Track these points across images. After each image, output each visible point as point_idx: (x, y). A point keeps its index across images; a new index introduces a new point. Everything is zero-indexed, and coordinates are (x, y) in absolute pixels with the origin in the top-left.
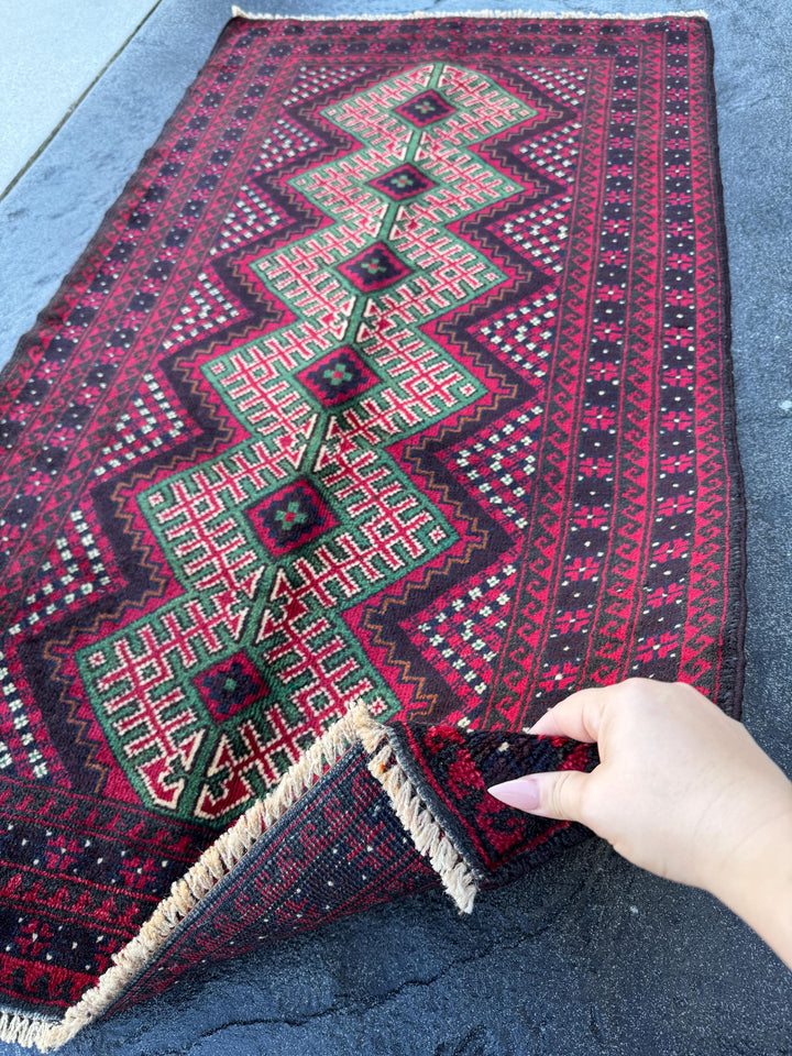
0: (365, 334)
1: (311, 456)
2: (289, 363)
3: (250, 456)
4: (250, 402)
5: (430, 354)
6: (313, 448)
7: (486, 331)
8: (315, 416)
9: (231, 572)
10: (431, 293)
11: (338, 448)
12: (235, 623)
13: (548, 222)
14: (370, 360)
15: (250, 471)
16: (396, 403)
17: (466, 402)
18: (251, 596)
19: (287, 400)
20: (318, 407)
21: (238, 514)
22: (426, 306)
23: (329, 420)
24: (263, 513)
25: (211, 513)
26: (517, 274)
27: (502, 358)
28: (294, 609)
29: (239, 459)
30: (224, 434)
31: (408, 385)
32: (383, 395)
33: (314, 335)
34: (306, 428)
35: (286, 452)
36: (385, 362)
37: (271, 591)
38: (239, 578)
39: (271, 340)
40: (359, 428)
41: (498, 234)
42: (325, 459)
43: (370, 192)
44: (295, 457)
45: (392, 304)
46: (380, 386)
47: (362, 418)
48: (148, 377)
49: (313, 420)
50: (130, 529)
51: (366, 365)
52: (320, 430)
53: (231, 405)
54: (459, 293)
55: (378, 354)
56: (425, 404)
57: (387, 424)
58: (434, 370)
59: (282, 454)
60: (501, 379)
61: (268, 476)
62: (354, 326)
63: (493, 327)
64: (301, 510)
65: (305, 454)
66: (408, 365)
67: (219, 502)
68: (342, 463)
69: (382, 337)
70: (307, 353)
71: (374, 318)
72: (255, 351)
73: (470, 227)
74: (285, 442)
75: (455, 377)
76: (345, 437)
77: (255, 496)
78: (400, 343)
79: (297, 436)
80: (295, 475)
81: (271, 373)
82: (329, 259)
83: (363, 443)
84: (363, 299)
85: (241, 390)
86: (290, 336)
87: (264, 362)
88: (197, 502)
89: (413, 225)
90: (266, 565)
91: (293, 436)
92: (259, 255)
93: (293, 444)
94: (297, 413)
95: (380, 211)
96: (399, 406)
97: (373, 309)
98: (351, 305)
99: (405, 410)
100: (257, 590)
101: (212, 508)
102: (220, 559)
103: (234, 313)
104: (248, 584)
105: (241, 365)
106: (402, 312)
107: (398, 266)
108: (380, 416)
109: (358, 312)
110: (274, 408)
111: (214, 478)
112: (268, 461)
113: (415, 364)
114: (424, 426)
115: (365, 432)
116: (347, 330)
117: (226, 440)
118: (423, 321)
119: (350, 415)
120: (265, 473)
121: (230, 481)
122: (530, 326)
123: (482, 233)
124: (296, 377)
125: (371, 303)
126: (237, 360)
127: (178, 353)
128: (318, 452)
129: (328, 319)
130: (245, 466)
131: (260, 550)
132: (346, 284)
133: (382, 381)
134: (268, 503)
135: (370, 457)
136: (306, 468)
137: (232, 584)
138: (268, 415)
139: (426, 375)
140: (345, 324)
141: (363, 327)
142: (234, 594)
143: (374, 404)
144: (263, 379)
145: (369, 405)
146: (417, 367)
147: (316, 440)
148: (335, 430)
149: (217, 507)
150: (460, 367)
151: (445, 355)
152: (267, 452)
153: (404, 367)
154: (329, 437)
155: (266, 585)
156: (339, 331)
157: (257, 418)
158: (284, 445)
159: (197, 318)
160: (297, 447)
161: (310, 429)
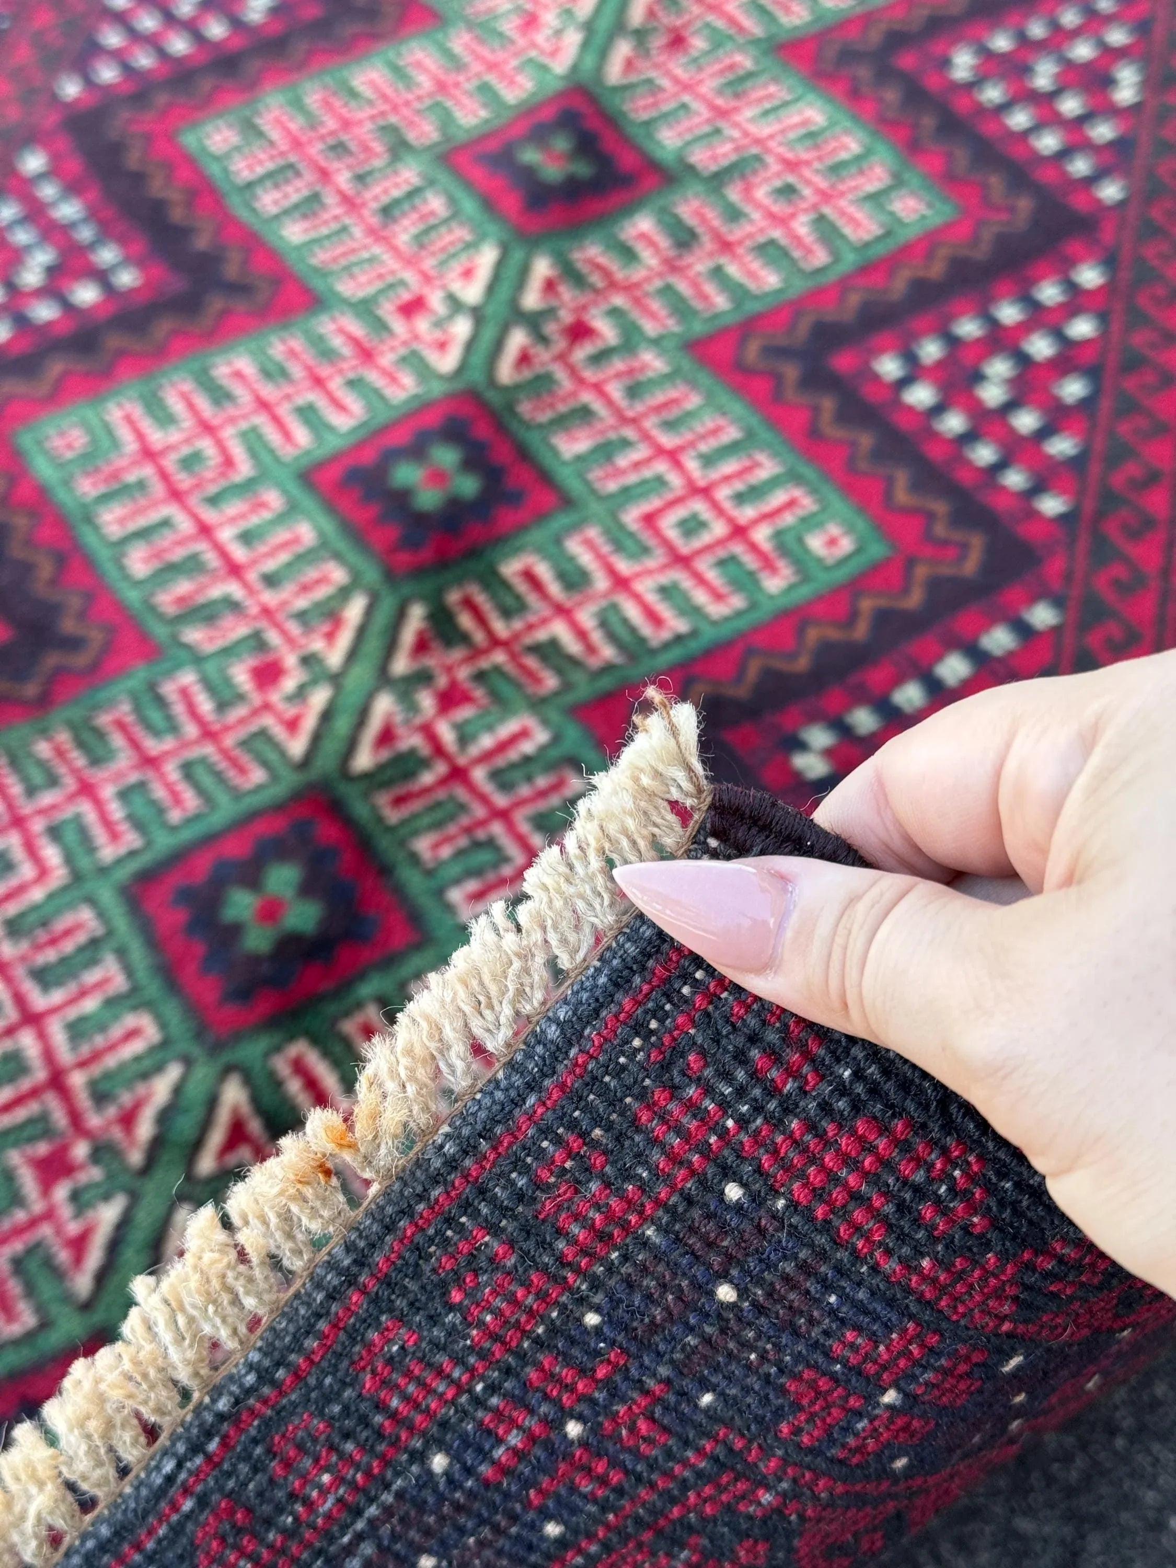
0: (524, 359)
1: (342, 725)
2: (287, 435)
3: (155, 716)
4: (163, 551)
5: (715, 432)
6: (352, 698)
8: (360, 602)
9: (78, 1080)
10: (726, 246)
11: (426, 701)
12: (79, 1244)
13: (1083, 51)
14: (533, 439)
15: (150, 762)
16: (611, 571)
17: (823, 581)
18: (136, 1158)
19: (279, 548)
20: (372, 574)
21: (107, 895)
22: (709, 288)
23: (400, 616)
24: (187, 896)
26: (986, 203)
27: (936, 454)
29: (121, 726)
30: (73, 644)
31: (649, 519)
32: (573, 547)
33: (369, 358)
34: (330, 636)
35: (267, 707)
36: (581, 447)
37: (197, 1145)
38: (101, 1097)
39: (237, 364)
40: (495, 642)
41: (931, 83)
42: (386, 736)
44: (292, 725)
45: (607, 274)
46: (560, 521)
47: (507, 614)
49: (355, 610)
51: (523, 454)
52: (373, 645)
53: (103, 555)
54: (810, 254)
55: (562, 422)
56: (701, 580)
57: (581, 634)
58: (727, 479)
59: (255, 712)
60: (930, 516)
61: (207, 781)
62: (489, 334)
63: (911, 359)
64: (306, 889)
65: (327, 716)
66: (647, 462)
67: (52, 854)
68: (439, 750)
69: (573, 372)
70: (344, 410)
71: (549, 313)
72: (183, 395)
73: (848, 56)
74: (266, 676)
75: (791, 504)
76: (449, 669)
77: (164, 842)
78: (628, 392)
79: (303, 661)
80: (290, 781)
81: (228, 462)
82: (421, 134)
83: (506, 689)
84: (518, 255)
85: (136, 513)
86: (296, 356)
87: (209, 431)
89: (677, 41)
90: (188, 1062)
91: (291, 660)
92: (208, 107)
93: (289, 686)
94: (306, 590)
96: (621, 583)
97: (550, 286)
98: (484, 273)
99: (638, 598)
100: (157, 1145)
101: (27, 871)
102: (42, 1036)
103: (126, 278)
104: (128, 1120)
105: (141, 436)
106: (637, 301)
107: (626, 162)
108: (562, 611)
109: (504, 292)
110: (235, 570)
111: (38, 777)
112: (208, 734)
113: (673, 456)
114: (694, 646)
115: (514, 657)
116: (468, 344)
117: (81, 660)
118: (699, 328)
119: (469, 604)
120: (197, 771)
121: (87, 789)
122: (1023, 360)
123: (885, 74)
124: (309, 479)
125: (542, 267)
126: (128, 420)
128: (363, 714)
129: (411, 310)
130: (135, 744)
131: (172, 1011)
132: (469, 206)
133: (566, 502)
134: (204, 867)
135: (524, 734)
136: (326, 762)
137: (76, 1118)
138: (217, 591)
139: (705, 492)
140: (462, 328)
141: (518, 339)
142: (81, 1150)
143: (544, 571)
144: (205, 482)
145: (530, 577)
146: (679, 467)
147: (361, 674)
148: (421, 646)
149: (43, 872)
150: (809, 472)
151: (765, 434)
152: (206, 705)
153: (637, 465)
154: (401, 665)
155: (185, 1126)
156: (444, 347)
157: (182, 599)
158: (260, 687)
160: (301, 693)
161: (345, 639)
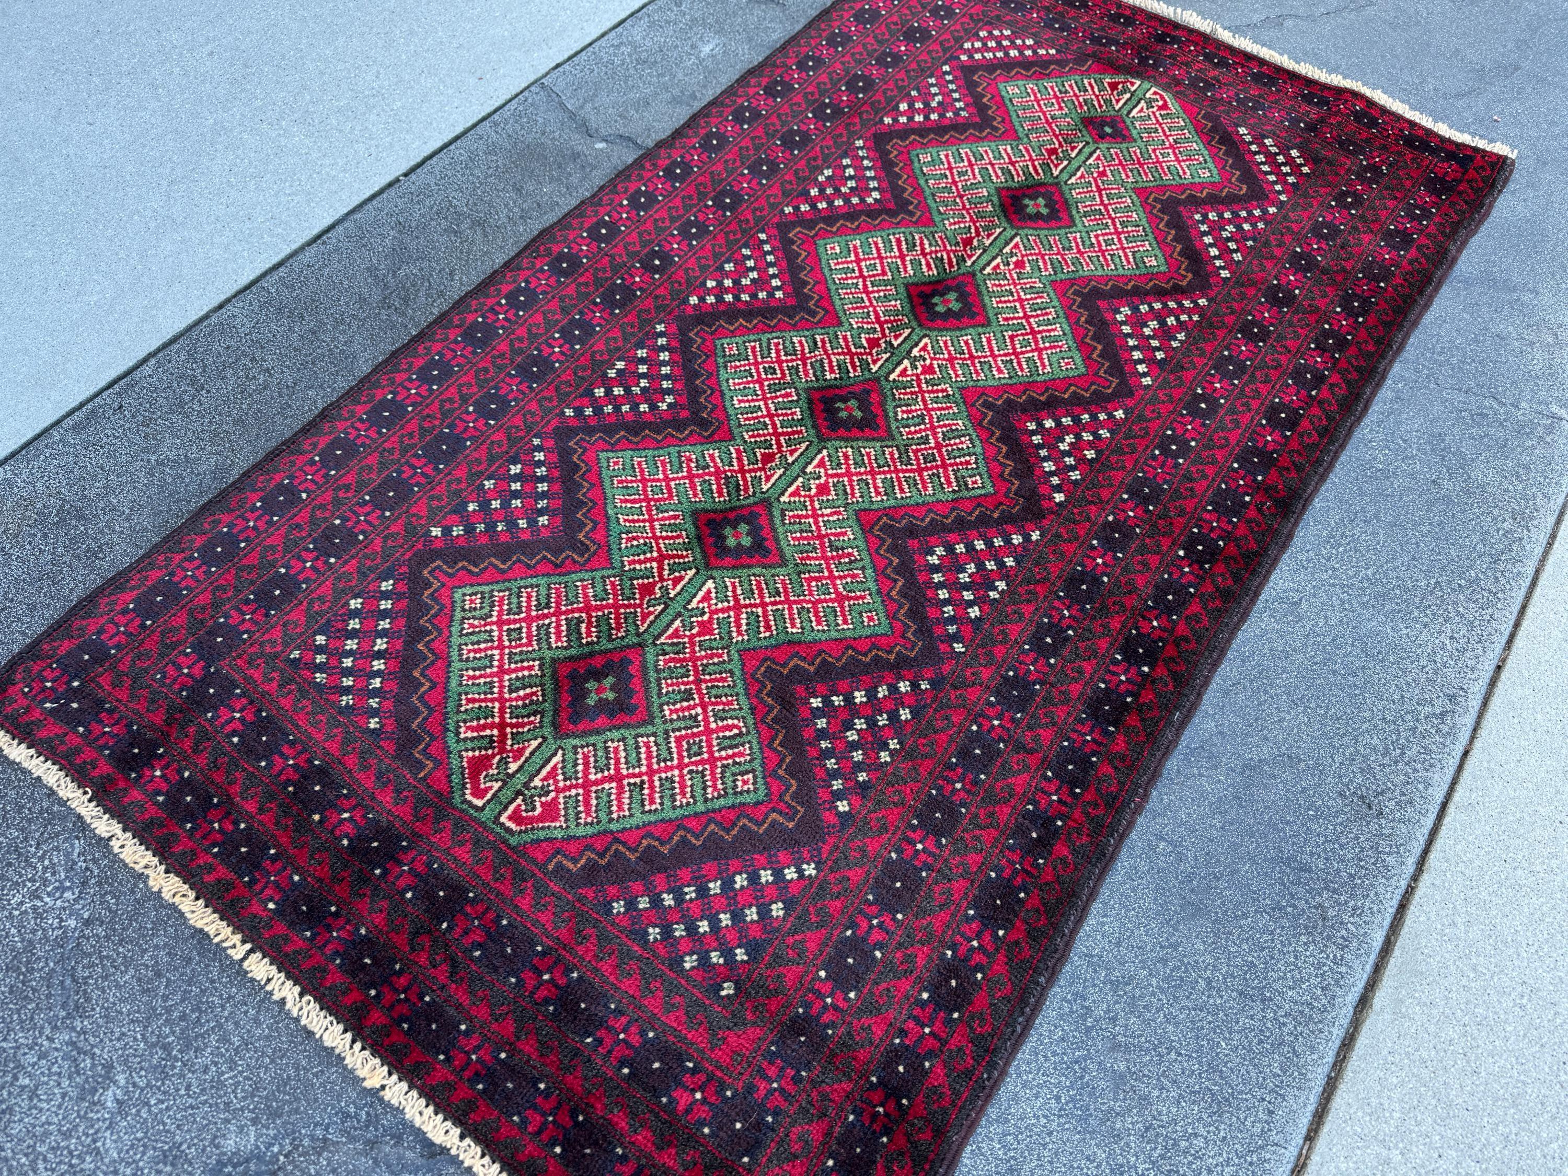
3: (1057, 264)
4: (1043, 315)
7: (779, 294)
8: (985, 272)
12: (1098, 158)
14: (907, 311)
19: (1005, 302)
21: (1080, 225)
22: (820, 344)
25: (1103, 235)
26: (704, 340)
28: (1053, 152)
29: (1068, 266)
32: (912, 272)
33: (951, 359)
34: (998, 265)
36: (893, 303)
39: (1000, 375)
43: (789, 542)
45: (852, 363)
48: (1147, 381)
49: (988, 270)
50: (1175, 247)
54: (777, 345)
58: (852, 278)
63: (771, 295)
66: (873, 292)
67: (1093, 240)
69: (883, 330)
70: (966, 343)
72: (1022, 370)
74: (1020, 265)
78: (869, 316)
79: (1008, 264)
81: (1012, 338)
82: (892, 454)
85: (1049, 331)
86: (977, 372)
87: (1015, 353)
88: (1114, 247)
91: (1012, 266)
92: (978, 501)
93: (1014, 259)
94: (1000, 285)
95: (795, 493)
96: (902, 257)
98: (898, 371)
103: (1032, 426)
105: (1041, 358)
106: (848, 347)
110: (1020, 300)
115: (945, 246)
116: (916, 345)
120: (1047, 247)
124: (987, 323)
126: (1044, 366)
127: (1109, 399)
129: (929, 370)
138: (1028, 296)
140: (915, 352)
144: (1022, 334)
146: (865, 286)
151: (833, 287)
152: (1041, 264)
153: (878, 291)
156: (924, 349)
157: (1042, 297)
158: (1023, 262)
159: (1078, 437)
160: (1012, 254)
161: (994, 264)
